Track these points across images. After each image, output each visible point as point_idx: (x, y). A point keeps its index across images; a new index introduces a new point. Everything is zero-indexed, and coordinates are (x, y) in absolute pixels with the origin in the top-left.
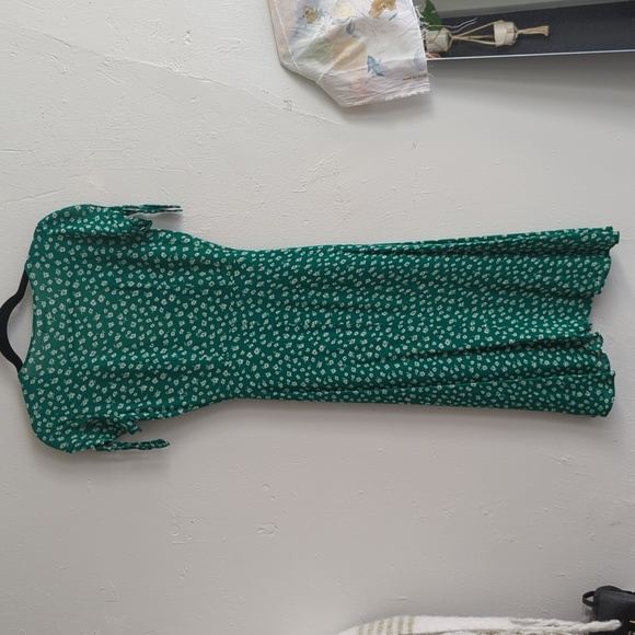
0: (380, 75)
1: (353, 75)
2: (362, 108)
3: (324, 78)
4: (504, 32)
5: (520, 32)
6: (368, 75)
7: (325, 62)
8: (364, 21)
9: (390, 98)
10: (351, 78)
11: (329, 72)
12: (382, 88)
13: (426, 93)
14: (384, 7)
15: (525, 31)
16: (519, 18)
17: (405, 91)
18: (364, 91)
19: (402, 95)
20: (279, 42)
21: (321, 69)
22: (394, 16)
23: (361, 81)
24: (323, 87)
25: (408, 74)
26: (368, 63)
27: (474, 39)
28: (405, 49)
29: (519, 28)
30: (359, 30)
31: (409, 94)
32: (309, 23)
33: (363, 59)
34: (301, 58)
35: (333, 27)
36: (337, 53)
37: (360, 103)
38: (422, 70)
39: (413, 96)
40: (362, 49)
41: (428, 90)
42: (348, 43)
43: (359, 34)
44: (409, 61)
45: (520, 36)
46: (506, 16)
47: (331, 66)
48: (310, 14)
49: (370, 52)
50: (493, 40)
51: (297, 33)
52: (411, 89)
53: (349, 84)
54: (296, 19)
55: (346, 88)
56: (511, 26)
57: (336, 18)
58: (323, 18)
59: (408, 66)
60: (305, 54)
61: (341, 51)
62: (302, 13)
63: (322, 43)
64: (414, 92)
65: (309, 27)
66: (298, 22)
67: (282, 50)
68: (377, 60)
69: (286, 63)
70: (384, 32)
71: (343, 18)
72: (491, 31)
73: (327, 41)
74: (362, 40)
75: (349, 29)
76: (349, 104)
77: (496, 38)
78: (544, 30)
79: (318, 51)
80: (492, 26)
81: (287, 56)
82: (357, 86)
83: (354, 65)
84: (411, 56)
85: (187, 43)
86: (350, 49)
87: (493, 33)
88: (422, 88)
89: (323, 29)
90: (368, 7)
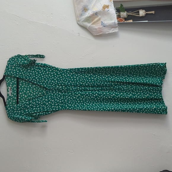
0: (104, 26)
1: (97, 26)
2: (99, 35)
3: (89, 27)
4: (142, 13)
5: (147, 13)
6: (101, 27)
7: (89, 23)
8: (100, 12)
9: (107, 33)
10: (96, 27)
11: (90, 25)
12: (105, 30)
13: (117, 32)
14: (106, 8)
15: (148, 13)
16: (146, 9)
17: (111, 31)
18: (100, 31)
19: (111, 32)
20: (77, 17)
21: (88, 25)
22: (109, 10)
23: (99, 28)
24: (89, 30)
25: (112, 26)
26: (101, 23)
27: (134, 14)
28: (111, 19)
29: (146, 12)
30: (99, 14)
31: (112, 32)
32: (85, 12)
33: (100, 22)
34: (83, 22)
35: (92, 13)
36: (93, 20)
37: (99, 34)
38: (116, 25)
39: (113, 32)
40: (99, 19)
41: (118, 31)
42: (96, 18)
43: (99, 15)
44: (112, 23)
45: (147, 14)
46: (143, 8)
47: (91, 24)
48: (85, 9)
49: (102, 20)
50: (139, 15)
51: (82, 14)
52: (113, 31)
53: (96, 29)
54: (81, 11)
55: (95, 30)
56: (144, 11)
57: (92, 11)
58: (89, 11)
59: (112, 24)
60: (84, 20)
61: (94, 20)
62: (83, 9)
63: (88, 18)
64: (114, 31)
65: (85, 13)
66: (82, 12)
67: (78, 19)
68: (104, 22)
69: (79, 23)
70: (106, 15)
71: (94, 11)
72: (138, 12)
73: (90, 17)
74: (100, 17)
75: (96, 14)
76: (96, 34)
77: (140, 14)
78: (153, 12)
79: (87, 20)
80: (139, 11)
81: (79, 21)
82: (98, 29)
83: (97, 24)
84: (113, 21)
85: (52, 17)
86: (96, 19)
87: (139, 13)
88: (116, 30)
89: (89, 14)
90: (101, 8)
